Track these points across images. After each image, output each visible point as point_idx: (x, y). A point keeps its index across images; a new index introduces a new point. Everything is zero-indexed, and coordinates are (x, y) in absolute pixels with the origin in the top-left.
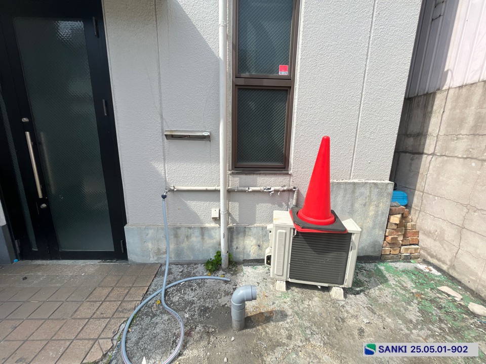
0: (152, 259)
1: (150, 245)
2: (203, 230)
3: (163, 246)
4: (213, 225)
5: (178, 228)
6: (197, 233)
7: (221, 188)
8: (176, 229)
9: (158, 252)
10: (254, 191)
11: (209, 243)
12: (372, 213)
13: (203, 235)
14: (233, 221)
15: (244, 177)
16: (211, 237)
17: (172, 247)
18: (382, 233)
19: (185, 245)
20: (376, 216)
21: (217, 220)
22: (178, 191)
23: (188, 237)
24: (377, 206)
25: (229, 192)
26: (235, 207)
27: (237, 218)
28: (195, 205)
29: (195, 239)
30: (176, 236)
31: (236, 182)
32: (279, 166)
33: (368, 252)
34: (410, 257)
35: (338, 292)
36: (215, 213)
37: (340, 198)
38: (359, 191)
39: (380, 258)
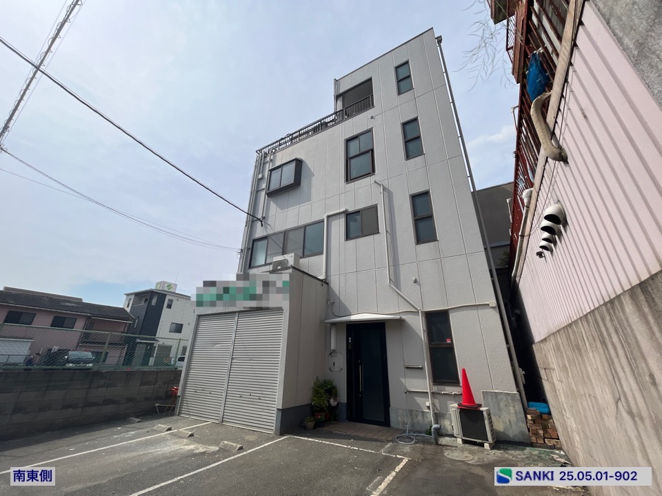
0: (401, 427)
1: (400, 419)
2: (423, 412)
3: (406, 421)
4: (428, 411)
5: (412, 411)
6: (421, 414)
7: (429, 391)
8: (411, 411)
9: (404, 423)
10: (444, 394)
11: (427, 421)
12: (512, 411)
13: (423, 415)
14: (437, 410)
15: (439, 386)
16: (427, 417)
17: (409, 421)
18: (524, 426)
19: (415, 421)
20: (516, 413)
21: (429, 407)
22: (411, 392)
23: (417, 416)
24: (514, 407)
25: (433, 393)
26: (437, 402)
27: (439, 408)
28: (419, 400)
29: (420, 418)
30: (411, 415)
31: (435, 389)
32: (455, 382)
33: (521, 439)
34: (554, 447)
35: (487, 446)
36: (428, 404)
37: (490, 400)
38: (499, 397)
39: (532, 445)
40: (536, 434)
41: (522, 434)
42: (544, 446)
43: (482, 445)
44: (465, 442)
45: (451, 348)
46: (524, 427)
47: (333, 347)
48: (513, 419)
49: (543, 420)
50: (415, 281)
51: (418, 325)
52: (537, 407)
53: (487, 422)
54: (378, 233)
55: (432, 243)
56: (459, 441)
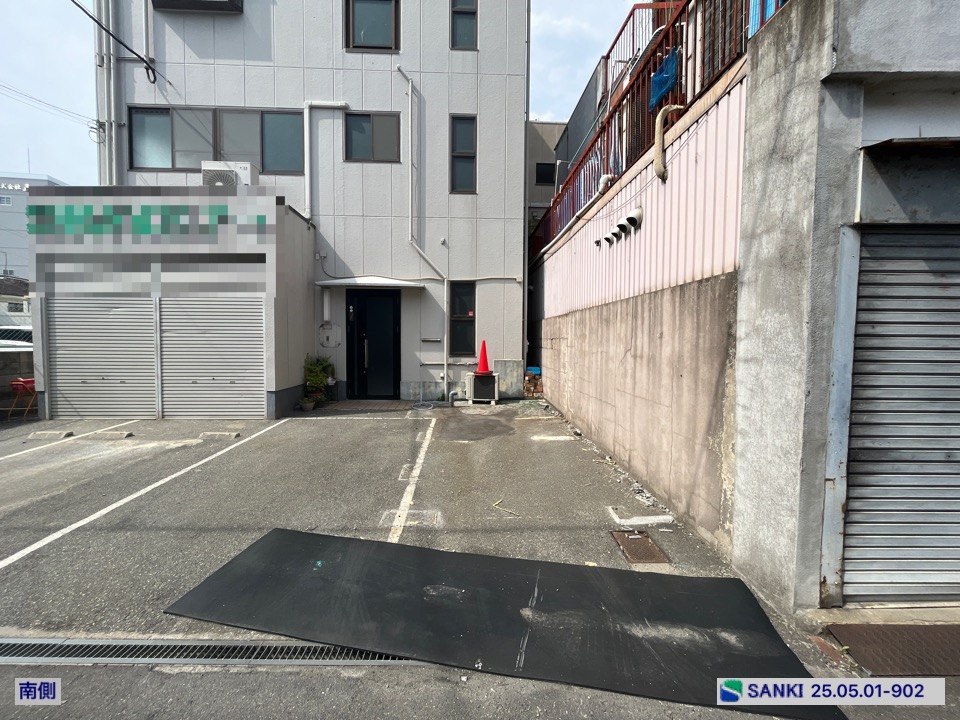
0: (412, 398)
1: (411, 391)
2: (436, 383)
3: (417, 392)
4: (441, 381)
6: (433, 385)
7: (445, 363)
8: (424, 383)
9: (415, 395)
10: (459, 365)
11: (439, 390)
12: (515, 376)
13: (436, 386)
14: (451, 379)
15: (455, 358)
16: (440, 387)
17: (422, 392)
19: (427, 391)
20: (517, 377)
21: (443, 378)
22: (426, 365)
23: (430, 386)
24: (517, 372)
25: (449, 365)
26: (451, 373)
28: (433, 372)
29: (432, 388)
30: (424, 386)
31: (451, 361)
32: (472, 354)
33: (517, 395)
34: (538, 398)
35: (493, 403)
36: (442, 375)
37: (499, 368)
38: (508, 364)
39: (523, 398)
40: (528, 390)
41: (519, 391)
42: (533, 398)
43: (489, 403)
44: (474, 402)
45: (472, 321)
46: (521, 386)
47: (326, 317)
48: (515, 380)
49: (535, 381)
50: (444, 243)
51: (441, 295)
52: (533, 371)
53: (496, 385)
54: (399, 162)
55: (470, 196)
56: (470, 402)
